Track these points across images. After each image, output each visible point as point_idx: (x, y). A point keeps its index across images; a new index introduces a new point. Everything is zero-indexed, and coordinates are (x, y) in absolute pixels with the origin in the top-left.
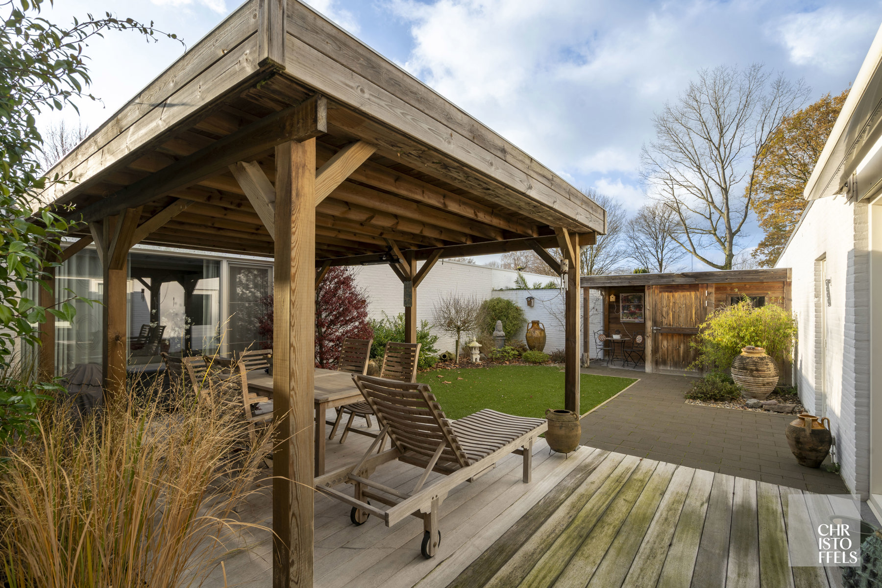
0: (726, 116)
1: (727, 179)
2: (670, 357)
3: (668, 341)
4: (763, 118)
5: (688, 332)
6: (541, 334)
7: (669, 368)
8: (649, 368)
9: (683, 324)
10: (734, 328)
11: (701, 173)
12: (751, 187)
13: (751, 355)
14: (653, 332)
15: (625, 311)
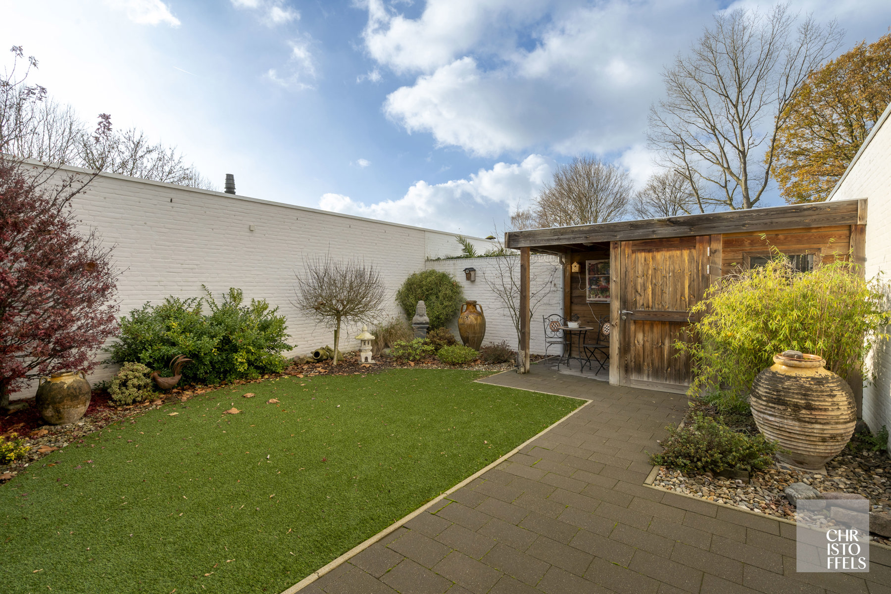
0: (745, 69)
1: (746, 142)
2: (648, 360)
3: (644, 333)
4: (787, 70)
5: (677, 318)
6: (476, 319)
7: (645, 379)
8: (614, 377)
9: (668, 304)
10: (757, 314)
11: (715, 135)
12: (772, 151)
13: (794, 373)
14: (621, 318)
15: (593, 287)
